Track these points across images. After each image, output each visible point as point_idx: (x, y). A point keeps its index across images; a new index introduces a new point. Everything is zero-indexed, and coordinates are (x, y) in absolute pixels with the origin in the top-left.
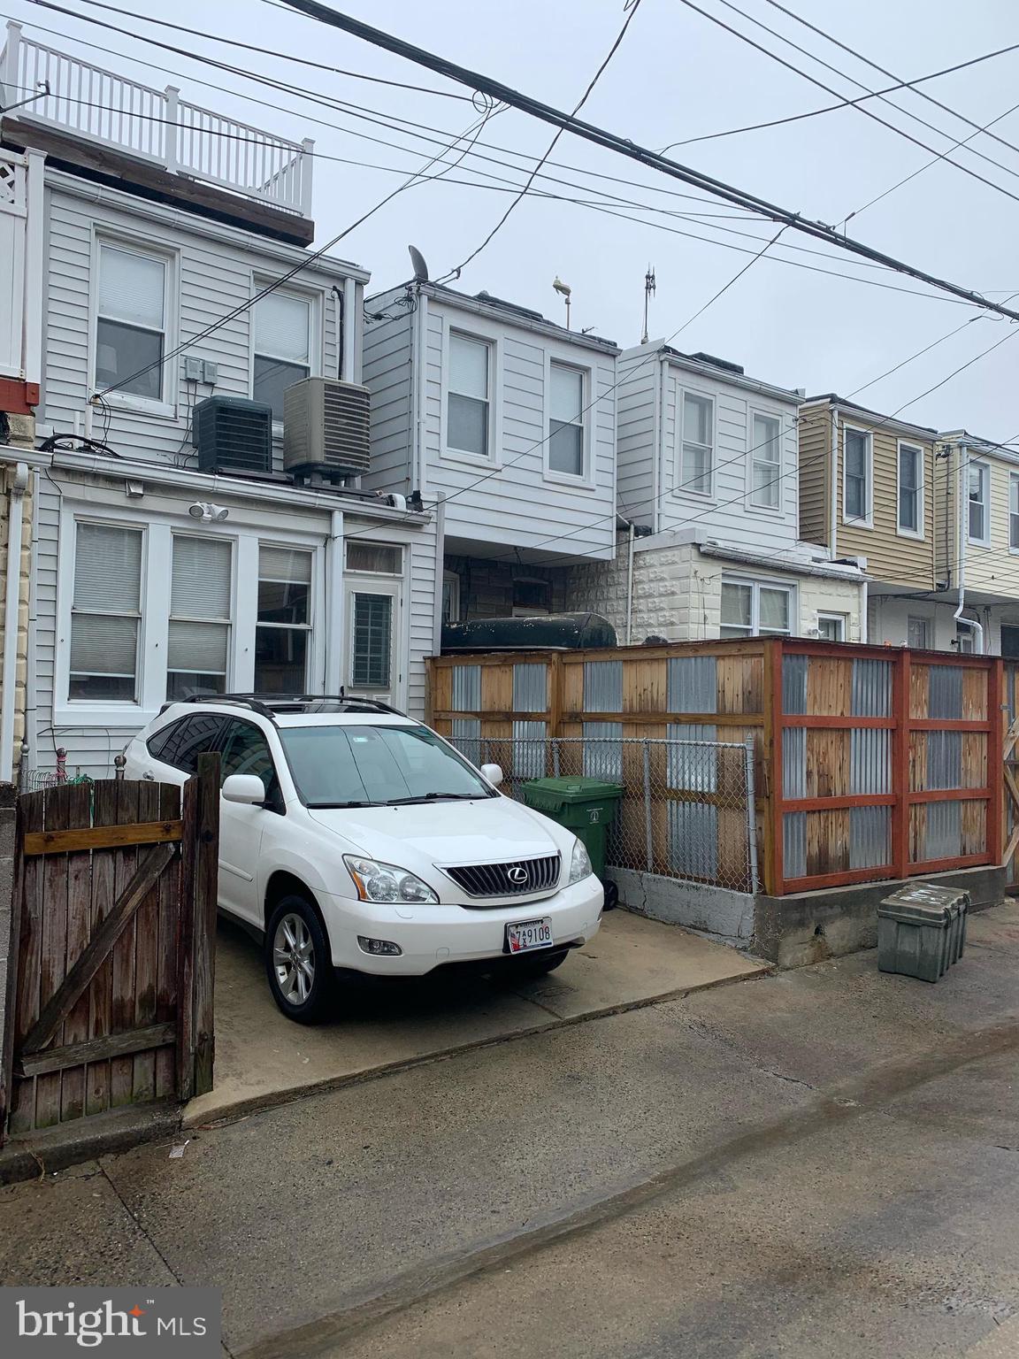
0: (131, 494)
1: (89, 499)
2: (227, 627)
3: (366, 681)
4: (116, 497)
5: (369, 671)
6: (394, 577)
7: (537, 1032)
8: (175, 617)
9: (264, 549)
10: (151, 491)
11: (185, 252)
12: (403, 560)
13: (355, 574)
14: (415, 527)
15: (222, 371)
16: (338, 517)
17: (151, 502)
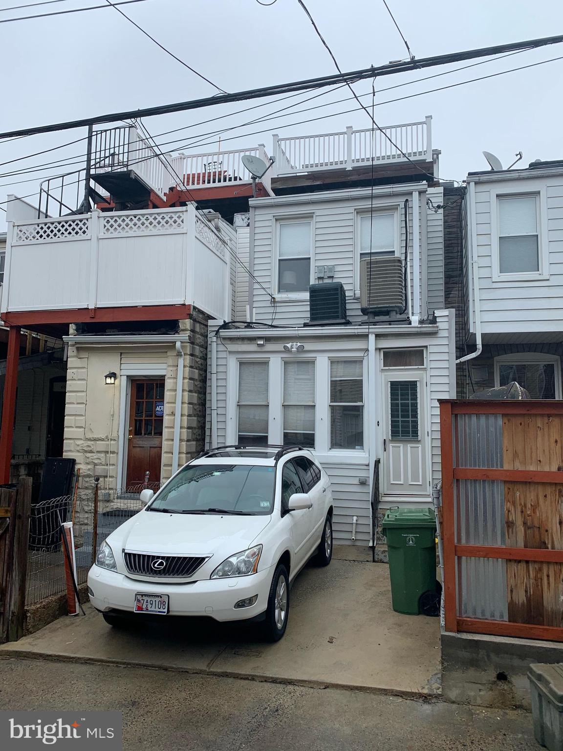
0: (258, 344)
1: (240, 350)
2: (313, 407)
3: (399, 436)
4: (252, 347)
5: (400, 429)
6: (418, 369)
7: (187, 672)
8: (286, 404)
9: (333, 362)
10: (269, 342)
11: (318, 213)
12: (425, 356)
13: (389, 369)
14: (433, 334)
15: (338, 269)
16: (372, 338)
17: (270, 347)
